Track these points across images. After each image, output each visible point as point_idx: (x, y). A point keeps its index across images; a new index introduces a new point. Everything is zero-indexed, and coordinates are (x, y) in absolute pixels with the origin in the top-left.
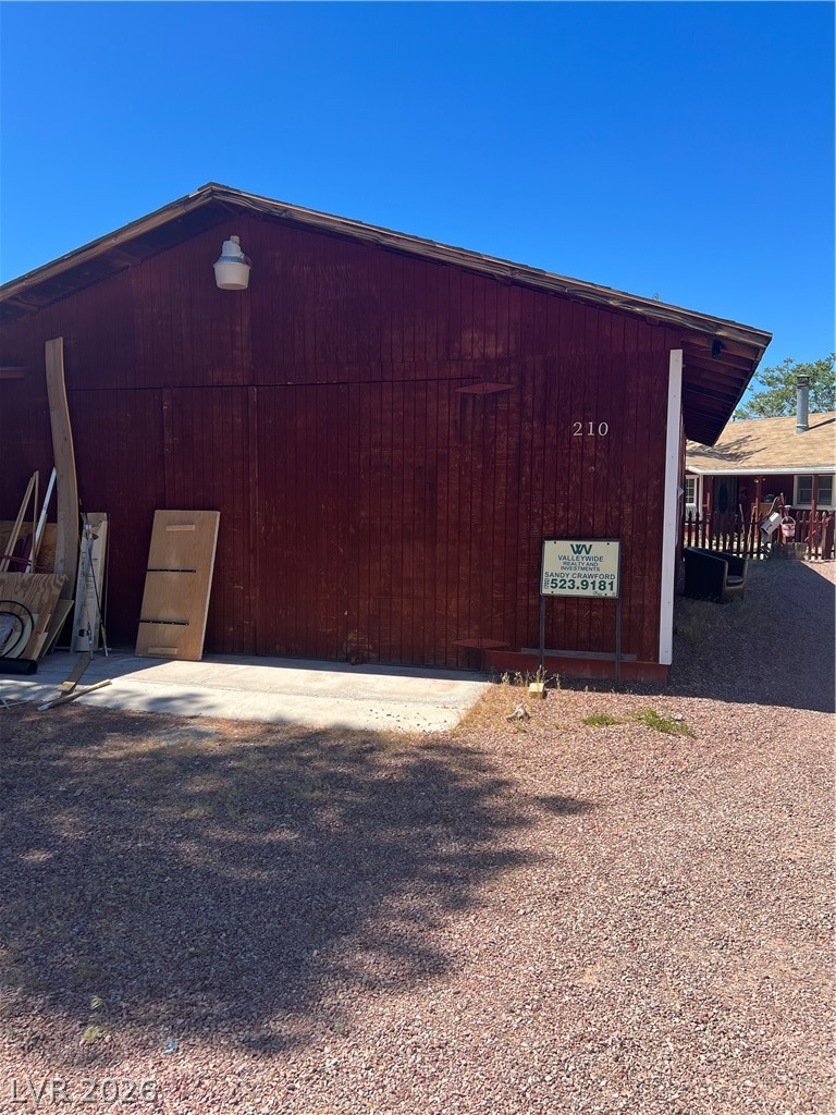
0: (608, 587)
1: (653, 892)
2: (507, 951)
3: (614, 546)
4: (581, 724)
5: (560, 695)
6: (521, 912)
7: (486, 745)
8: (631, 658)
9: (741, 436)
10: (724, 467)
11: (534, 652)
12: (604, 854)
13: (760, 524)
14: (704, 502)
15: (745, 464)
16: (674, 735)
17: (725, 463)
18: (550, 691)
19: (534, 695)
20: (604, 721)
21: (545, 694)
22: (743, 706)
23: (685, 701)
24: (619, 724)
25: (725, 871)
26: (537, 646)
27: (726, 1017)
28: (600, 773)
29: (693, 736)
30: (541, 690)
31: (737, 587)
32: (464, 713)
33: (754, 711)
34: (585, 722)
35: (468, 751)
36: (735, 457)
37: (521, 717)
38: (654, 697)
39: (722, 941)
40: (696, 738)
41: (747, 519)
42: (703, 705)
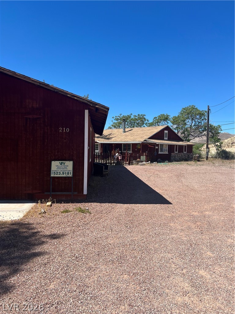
0: (70, 174)
1: (73, 258)
2: (28, 283)
3: (71, 162)
4: (61, 213)
5: (55, 205)
6: (34, 270)
7: (31, 222)
8: (76, 193)
9: (110, 133)
10: (105, 141)
11: (49, 193)
12: (61, 249)
13: (114, 156)
14: (101, 150)
15: (111, 141)
16: (85, 214)
17: (106, 140)
18: (53, 204)
19: (48, 206)
20: (67, 211)
21: (51, 205)
22: (104, 204)
23: (90, 204)
24: (71, 212)
25: (93, 249)
26: (49, 192)
27: (87, 289)
28: (64, 226)
29: (90, 213)
30: (50, 204)
31: (107, 173)
32: (25, 213)
33: (106, 205)
34: (62, 212)
35: (25, 224)
36: (108, 139)
37: (43, 213)
38: (82, 204)
39: (90, 268)
40: (91, 214)
41: (111, 155)
42: (94, 204)
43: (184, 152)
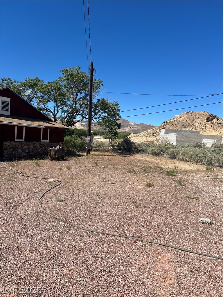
43: (42, 141)
